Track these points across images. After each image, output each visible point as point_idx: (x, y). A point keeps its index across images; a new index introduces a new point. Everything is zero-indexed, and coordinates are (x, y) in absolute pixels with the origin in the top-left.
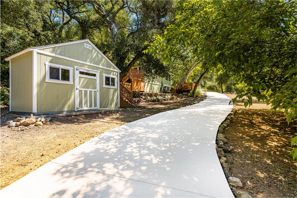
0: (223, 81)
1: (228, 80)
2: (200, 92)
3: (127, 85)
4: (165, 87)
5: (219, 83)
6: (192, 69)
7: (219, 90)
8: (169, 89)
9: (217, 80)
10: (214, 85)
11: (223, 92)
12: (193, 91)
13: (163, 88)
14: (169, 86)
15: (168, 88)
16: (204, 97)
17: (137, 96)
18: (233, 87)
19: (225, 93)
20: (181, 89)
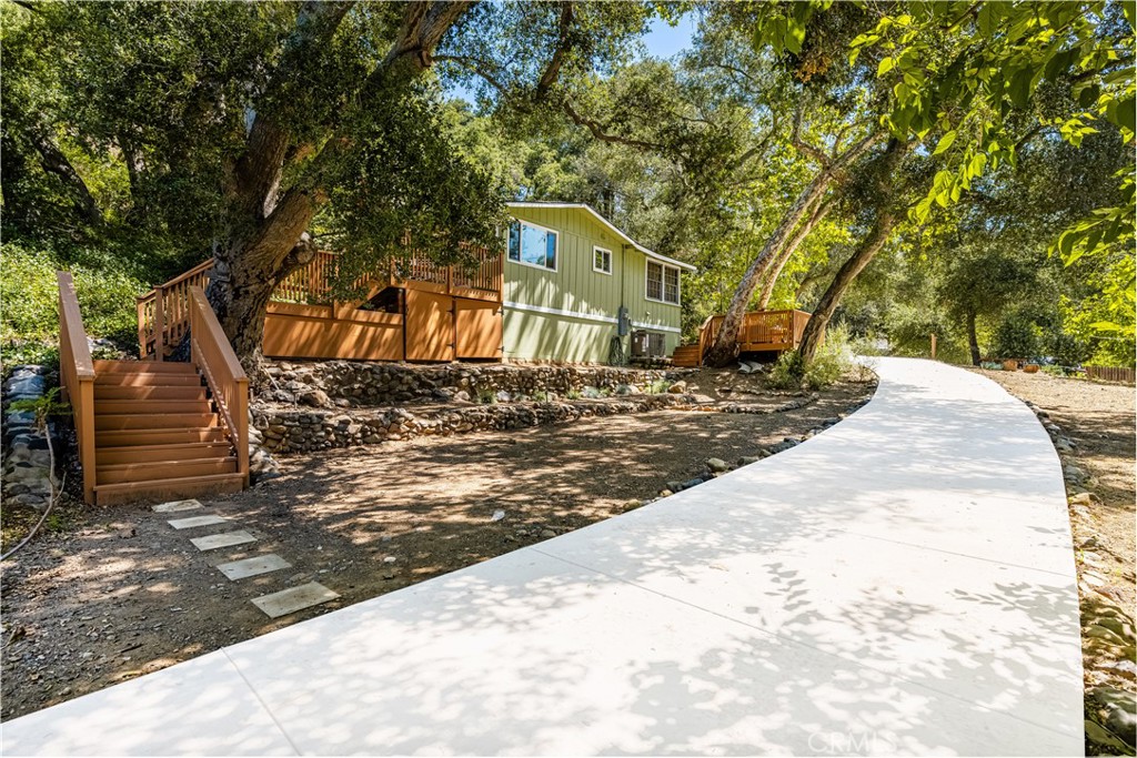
0: (982, 299)
1: (1007, 296)
2: (840, 360)
3: (368, 324)
4: (641, 333)
5: (955, 314)
6: (796, 235)
7: (959, 349)
8: (660, 342)
9: (943, 294)
10: (930, 321)
11: (977, 361)
12: (795, 358)
13: (626, 341)
14: (666, 328)
15: (659, 339)
16: (860, 392)
17: (411, 389)
18: (1038, 332)
19: (988, 365)
20: (733, 345)
